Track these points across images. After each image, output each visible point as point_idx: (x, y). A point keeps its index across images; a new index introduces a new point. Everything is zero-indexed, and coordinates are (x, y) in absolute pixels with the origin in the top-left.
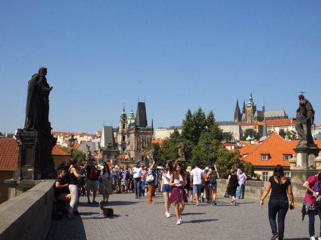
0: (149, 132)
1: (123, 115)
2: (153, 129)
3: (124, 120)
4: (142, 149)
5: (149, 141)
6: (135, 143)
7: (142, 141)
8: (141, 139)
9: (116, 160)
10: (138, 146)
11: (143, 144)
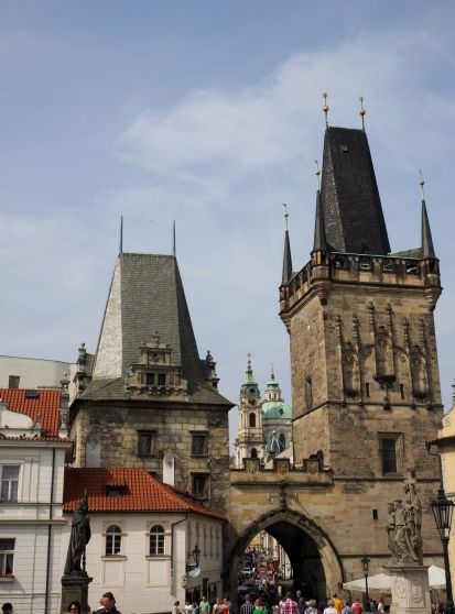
0: (412, 281)
1: (248, 385)
2: (433, 265)
3: (253, 402)
4: (378, 394)
5: (416, 339)
6: (330, 352)
7: (369, 337)
8: (366, 325)
9: (199, 466)
10: (347, 375)
11: (379, 360)
